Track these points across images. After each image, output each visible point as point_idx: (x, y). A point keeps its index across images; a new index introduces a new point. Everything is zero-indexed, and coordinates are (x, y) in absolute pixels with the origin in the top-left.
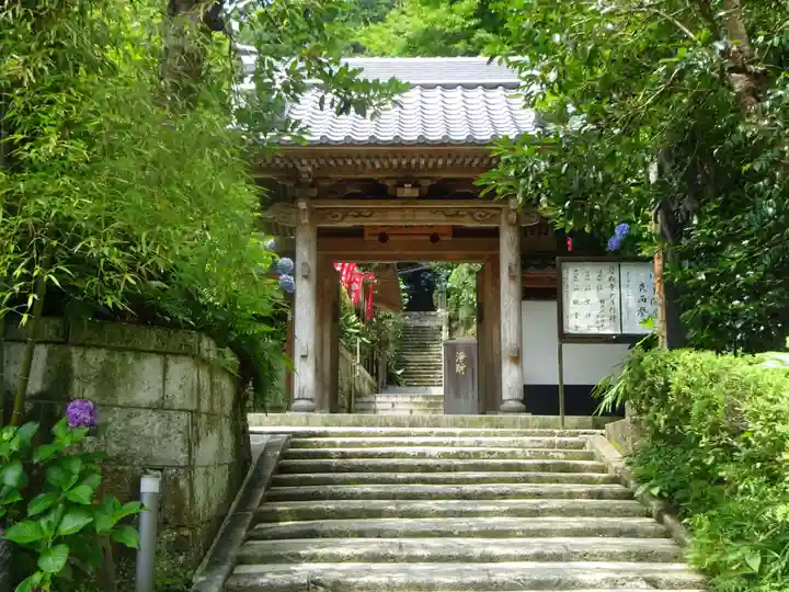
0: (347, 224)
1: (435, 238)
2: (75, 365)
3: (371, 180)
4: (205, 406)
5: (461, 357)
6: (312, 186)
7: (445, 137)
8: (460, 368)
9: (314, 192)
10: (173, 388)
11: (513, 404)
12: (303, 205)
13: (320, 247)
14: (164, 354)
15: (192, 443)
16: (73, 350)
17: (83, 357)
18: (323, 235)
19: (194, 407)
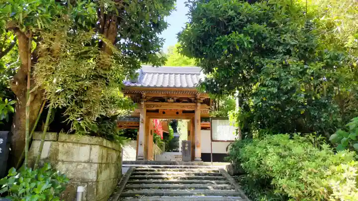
0: (155, 108)
1: (177, 113)
2: (60, 148)
3: (161, 97)
4: (104, 161)
5: (187, 145)
6: (145, 98)
7: (181, 86)
8: (186, 148)
9: (146, 100)
10: (93, 156)
11: (198, 159)
12: (142, 103)
13: (147, 115)
14: (91, 144)
16: (59, 143)
17: (63, 145)
18: (148, 111)
19: (100, 162)
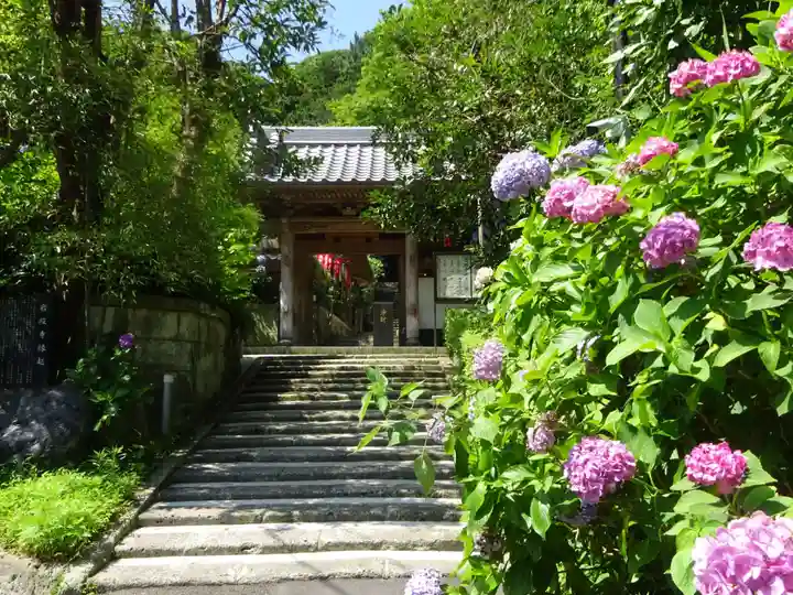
0: (313, 231)
1: (369, 240)
2: (130, 317)
4: (203, 339)
5: (384, 312)
8: (383, 320)
9: (292, 212)
10: (183, 329)
11: (413, 341)
12: (284, 221)
14: (179, 311)
15: (194, 358)
17: (134, 313)
18: (298, 238)
19: (196, 339)
